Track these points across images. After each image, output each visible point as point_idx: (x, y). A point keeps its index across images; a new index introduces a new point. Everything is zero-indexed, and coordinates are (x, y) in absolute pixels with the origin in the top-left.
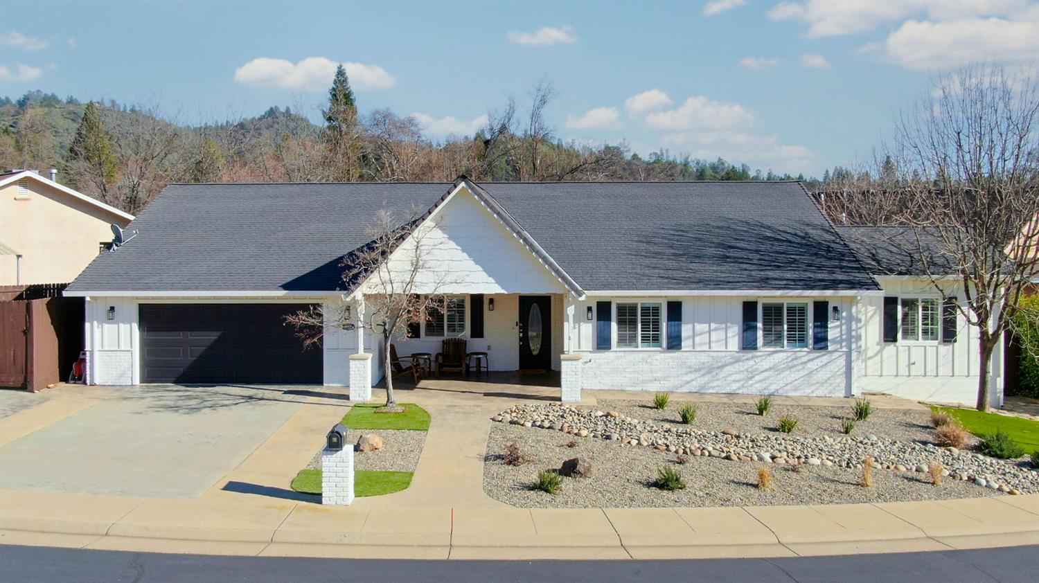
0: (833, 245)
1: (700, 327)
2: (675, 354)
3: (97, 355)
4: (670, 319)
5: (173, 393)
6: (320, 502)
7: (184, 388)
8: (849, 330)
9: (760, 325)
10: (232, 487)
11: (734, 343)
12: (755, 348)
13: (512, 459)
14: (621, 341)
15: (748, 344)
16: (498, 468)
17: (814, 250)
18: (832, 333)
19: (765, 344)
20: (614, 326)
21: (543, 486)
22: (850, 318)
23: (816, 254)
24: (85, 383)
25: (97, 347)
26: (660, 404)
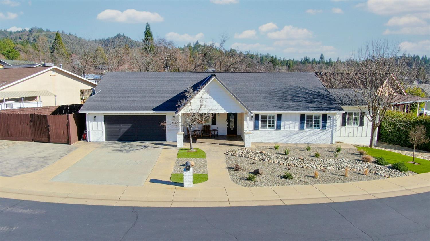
0: (327, 95)
1: (287, 123)
2: (279, 131)
3: (91, 132)
4: (277, 120)
5: (119, 145)
6: (183, 186)
7: (121, 143)
8: (333, 123)
9: (305, 122)
10: (152, 181)
11: (297, 127)
12: (304, 129)
13: (237, 169)
14: (262, 127)
15: (302, 128)
17: (322, 97)
18: (328, 124)
19: (307, 127)
20: (260, 122)
21: (250, 179)
22: (334, 120)
23: (322, 99)
24: (87, 141)
25: (91, 129)
26: (276, 148)
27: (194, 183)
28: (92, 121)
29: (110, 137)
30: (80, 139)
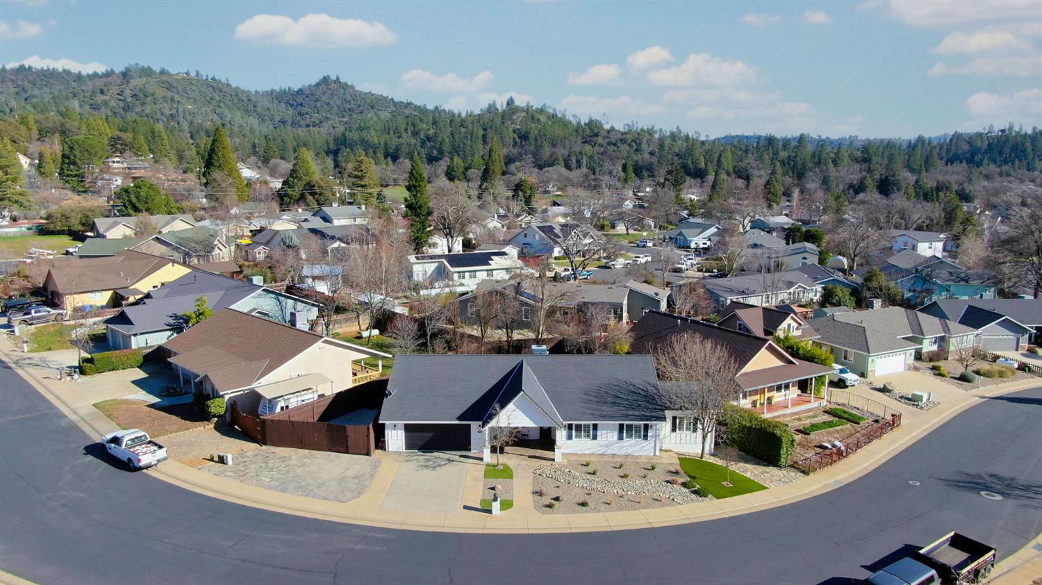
0: (656, 396)
1: (604, 432)
2: (595, 441)
3: (390, 441)
4: (593, 429)
5: (421, 457)
6: (491, 514)
7: (423, 454)
8: (656, 433)
9: (625, 431)
11: (616, 437)
12: (622, 439)
13: (540, 494)
14: (576, 437)
15: (621, 438)
16: (537, 498)
17: (648, 399)
18: (650, 434)
19: (627, 437)
20: (574, 432)
21: (550, 506)
22: (656, 429)
23: (648, 401)
24: (385, 450)
25: (390, 438)
26: (587, 465)
27: (501, 510)
28: (391, 430)
29: (409, 446)
30: (377, 447)
